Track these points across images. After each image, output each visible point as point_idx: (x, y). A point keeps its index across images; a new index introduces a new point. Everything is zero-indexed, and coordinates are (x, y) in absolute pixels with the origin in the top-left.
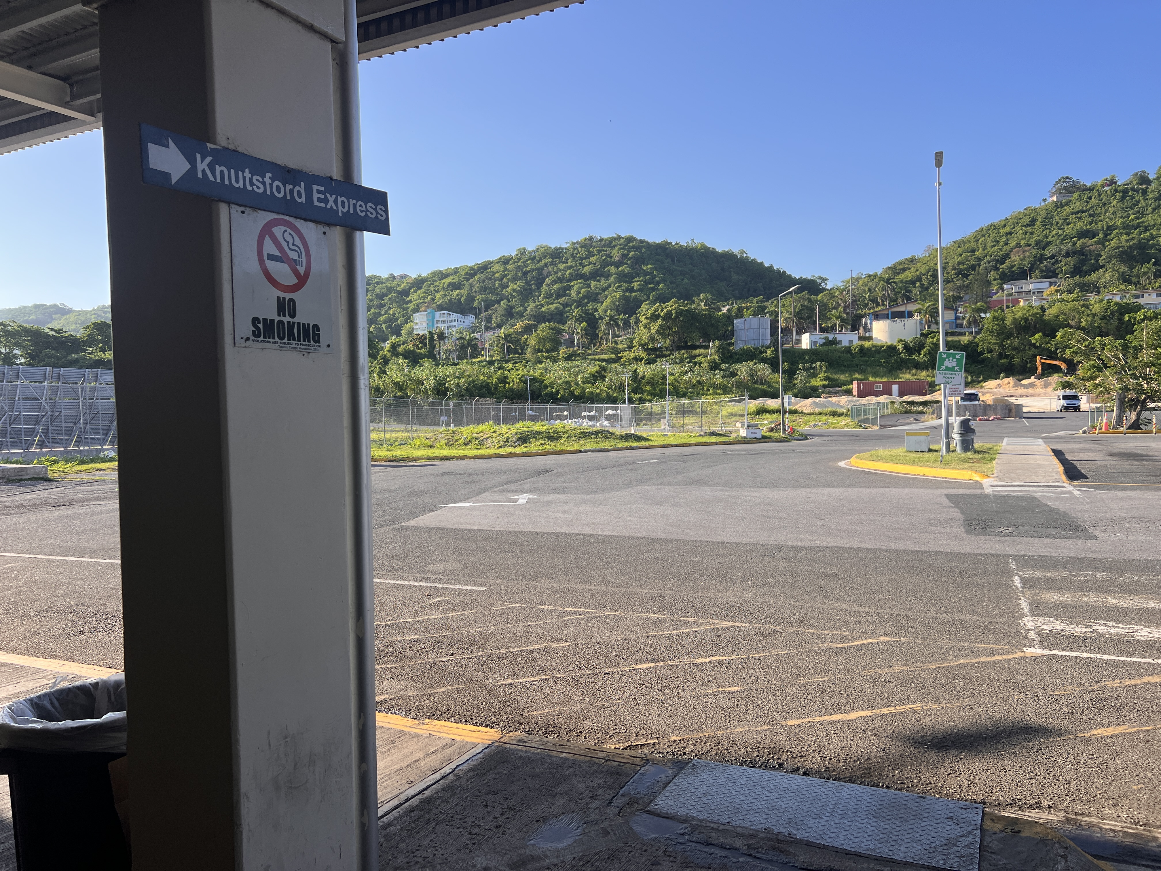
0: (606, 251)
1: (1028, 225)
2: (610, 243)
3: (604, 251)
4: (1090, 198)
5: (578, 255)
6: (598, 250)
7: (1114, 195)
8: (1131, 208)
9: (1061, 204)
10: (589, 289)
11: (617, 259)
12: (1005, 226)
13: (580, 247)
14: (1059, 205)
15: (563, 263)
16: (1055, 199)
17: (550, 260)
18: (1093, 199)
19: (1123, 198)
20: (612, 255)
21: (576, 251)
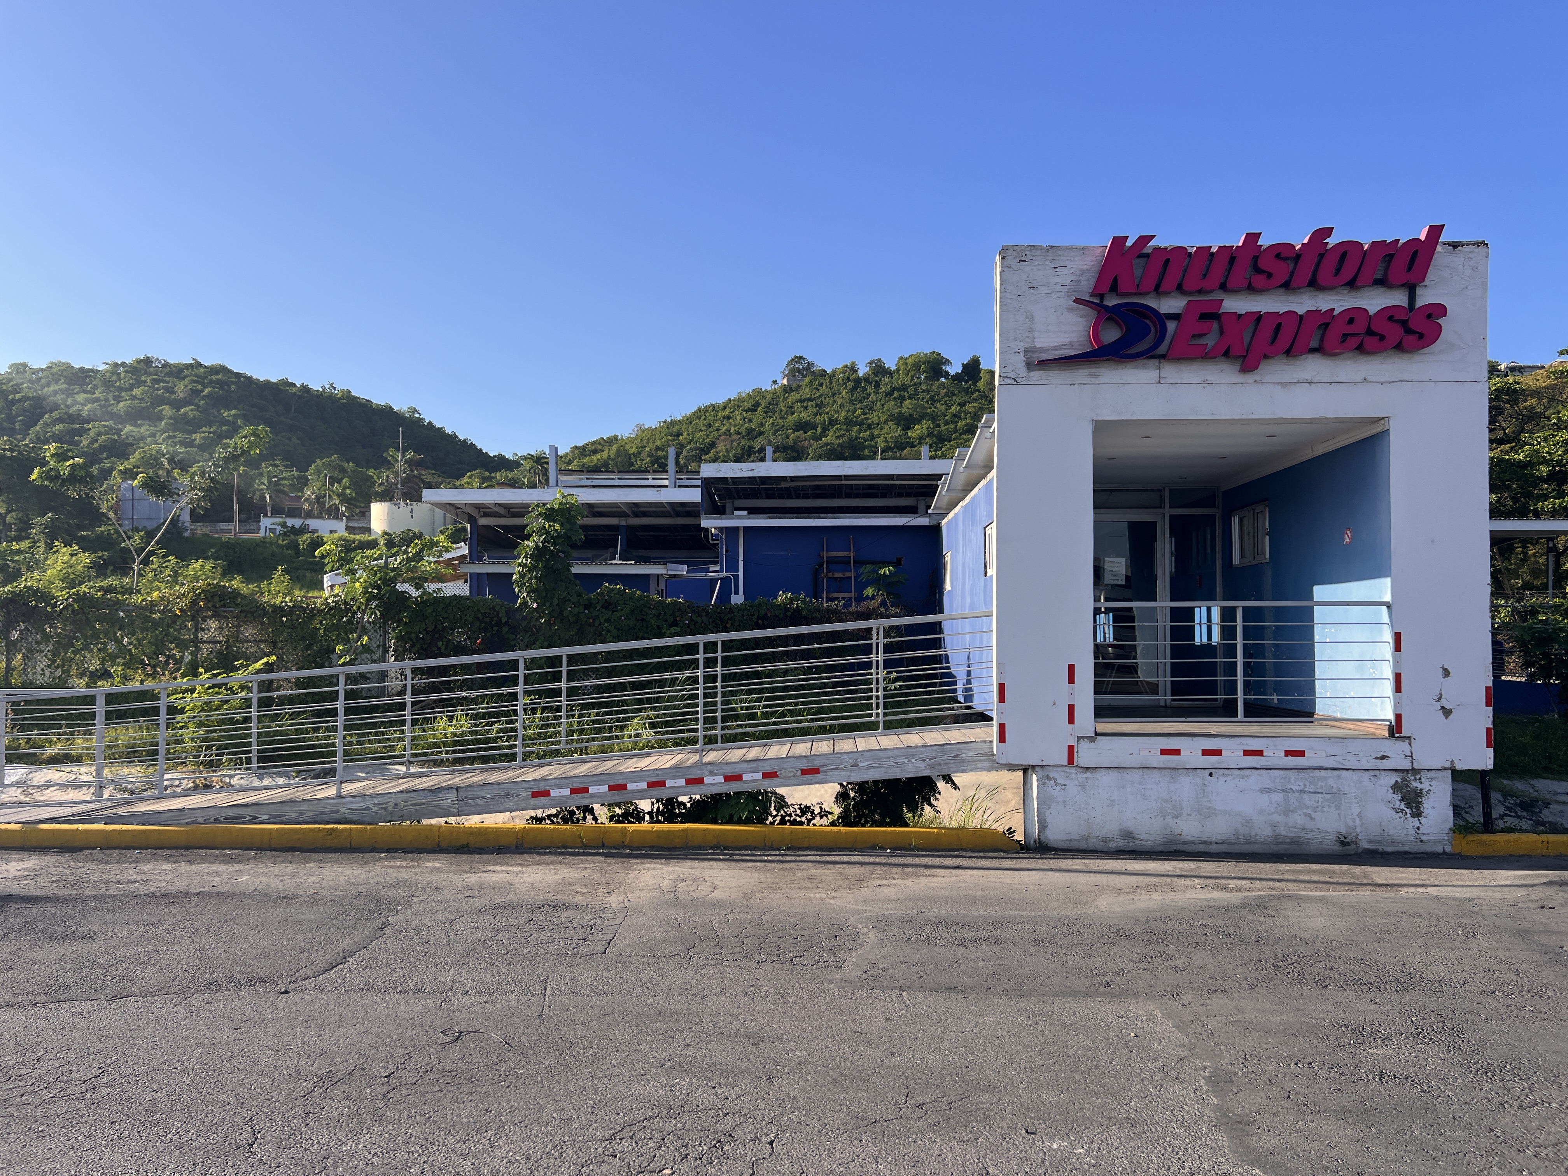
0: (168, 382)
1: (749, 410)
2: (178, 371)
3: (164, 382)
4: (821, 385)
5: (118, 384)
6: (153, 379)
7: (845, 384)
8: (860, 401)
9: (791, 388)
10: (115, 437)
11: (181, 395)
12: (725, 408)
13: (125, 371)
14: (787, 390)
15: (86, 392)
16: (785, 382)
17: (64, 386)
18: (824, 386)
19: (855, 388)
20: (176, 389)
21: (114, 378)
